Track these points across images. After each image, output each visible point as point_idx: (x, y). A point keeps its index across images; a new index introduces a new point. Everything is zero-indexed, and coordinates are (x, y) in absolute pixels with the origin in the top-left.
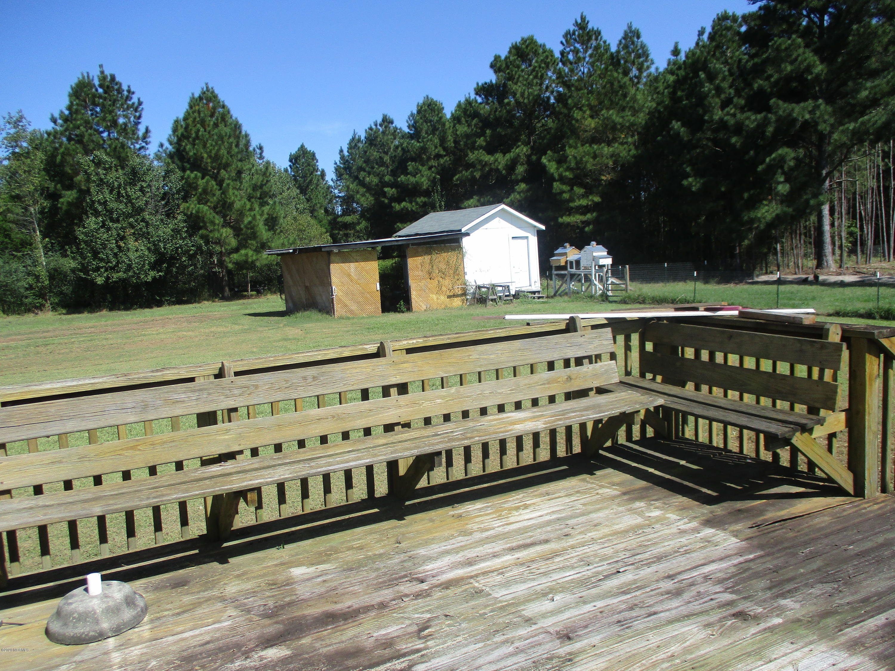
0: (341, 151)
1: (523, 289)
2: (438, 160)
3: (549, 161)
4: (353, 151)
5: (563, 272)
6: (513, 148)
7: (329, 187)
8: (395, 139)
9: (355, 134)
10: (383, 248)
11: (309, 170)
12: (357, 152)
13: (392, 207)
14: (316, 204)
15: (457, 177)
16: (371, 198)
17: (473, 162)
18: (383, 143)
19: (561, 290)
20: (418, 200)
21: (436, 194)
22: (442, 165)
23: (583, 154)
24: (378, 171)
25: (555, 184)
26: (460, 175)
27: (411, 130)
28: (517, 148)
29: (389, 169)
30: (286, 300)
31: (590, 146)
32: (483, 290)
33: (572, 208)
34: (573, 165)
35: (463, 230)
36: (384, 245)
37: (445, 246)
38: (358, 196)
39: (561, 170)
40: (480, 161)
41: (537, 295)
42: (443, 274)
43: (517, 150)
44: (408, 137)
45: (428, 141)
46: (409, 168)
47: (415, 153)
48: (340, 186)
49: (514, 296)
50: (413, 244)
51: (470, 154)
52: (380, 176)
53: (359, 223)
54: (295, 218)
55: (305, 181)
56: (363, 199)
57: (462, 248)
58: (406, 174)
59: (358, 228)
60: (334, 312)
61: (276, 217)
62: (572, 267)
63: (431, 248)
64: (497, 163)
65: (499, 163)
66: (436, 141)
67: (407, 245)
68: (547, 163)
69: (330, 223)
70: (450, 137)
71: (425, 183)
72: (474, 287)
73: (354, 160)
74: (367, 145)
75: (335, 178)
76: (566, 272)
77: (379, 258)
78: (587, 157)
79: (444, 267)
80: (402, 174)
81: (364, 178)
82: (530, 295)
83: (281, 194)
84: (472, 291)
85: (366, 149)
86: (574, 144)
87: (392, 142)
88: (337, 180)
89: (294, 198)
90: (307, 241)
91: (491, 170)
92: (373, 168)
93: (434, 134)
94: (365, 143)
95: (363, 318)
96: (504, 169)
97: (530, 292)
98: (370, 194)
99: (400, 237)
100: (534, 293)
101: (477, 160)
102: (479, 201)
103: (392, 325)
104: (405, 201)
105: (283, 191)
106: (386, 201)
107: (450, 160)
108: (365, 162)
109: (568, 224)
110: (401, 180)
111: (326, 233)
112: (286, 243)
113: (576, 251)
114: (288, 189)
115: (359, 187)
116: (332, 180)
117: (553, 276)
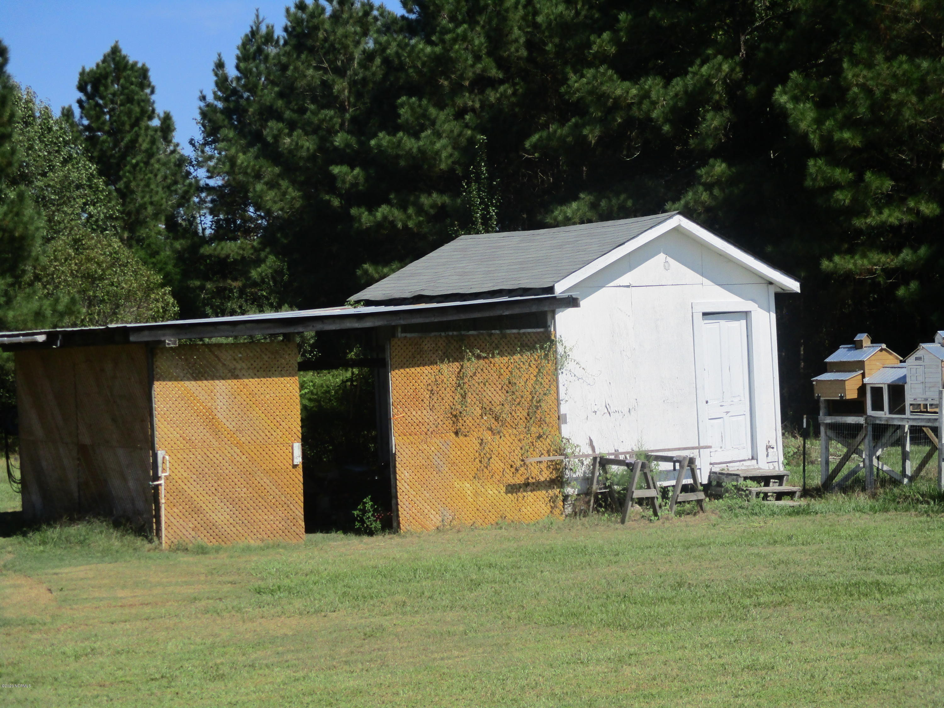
0: (220, 65)
1: (733, 468)
2: (482, 92)
3: (796, 99)
4: (252, 65)
5: (851, 420)
6: (692, 64)
7: (182, 161)
8: (365, 34)
9: (258, 24)
10: (319, 334)
11: (129, 113)
12: (262, 67)
13: (352, 219)
14: (143, 207)
15: (535, 138)
16: (293, 193)
17: (580, 99)
18: (332, 45)
19: (845, 471)
20: (425, 200)
21: (474, 186)
22: (492, 106)
23: (889, 82)
24: (315, 120)
25: (811, 162)
26: (544, 134)
27: (410, 11)
28: (703, 63)
29: (347, 116)
30: (23, 482)
31: (911, 60)
32: (614, 468)
33: (859, 232)
34: (862, 110)
35: (560, 289)
36: (320, 326)
37: (504, 336)
38: (259, 187)
39: (829, 124)
40: (601, 98)
41: (774, 487)
42: (497, 419)
43: (705, 69)
44: (401, 30)
45: (455, 40)
46: (402, 111)
47: (419, 72)
48: (211, 158)
49: (706, 488)
50: (407, 329)
51: (573, 77)
52: (321, 133)
53: (258, 262)
54: (76, 241)
55: (116, 144)
56: (270, 195)
57: (553, 342)
58: (393, 129)
59: (254, 274)
60: (159, 529)
61: (23, 238)
62: (878, 405)
63: (461, 339)
64: (646, 103)
65: (654, 104)
66: (479, 40)
67: (391, 332)
68: (790, 106)
69: (180, 257)
70: (516, 32)
71: (444, 155)
72: (588, 461)
73: (252, 89)
74: (288, 48)
75: (199, 137)
76: (861, 420)
77: (304, 367)
78: (902, 90)
79: (499, 397)
80: (382, 127)
81: (277, 138)
82: (754, 487)
83: (44, 174)
84: (579, 473)
85: (284, 59)
86: (865, 55)
87: (358, 43)
88: (206, 144)
89: (78, 187)
90: (107, 308)
91: (630, 122)
92: (302, 111)
93: (472, 22)
94: (286, 43)
95: (248, 549)
96: (666, 120)
97: (753, 479)
98: (293, 182)
99: (368, 303)
100: (766, 480)
101: (591, 92)
102: (594, 206)
103: (334, 579)
104: (388, 202)
105: (52, 168)
106: (336, 202)
107: (514, 94)
108: (281, 95)
109: (848, 276)
110: (379, 146)
111: (163, 285)
112: (49, 312)
113: (892, 358)
114: (65, 162)
115: (262, 161)
116: (192, 142)
117: (822, 429)
